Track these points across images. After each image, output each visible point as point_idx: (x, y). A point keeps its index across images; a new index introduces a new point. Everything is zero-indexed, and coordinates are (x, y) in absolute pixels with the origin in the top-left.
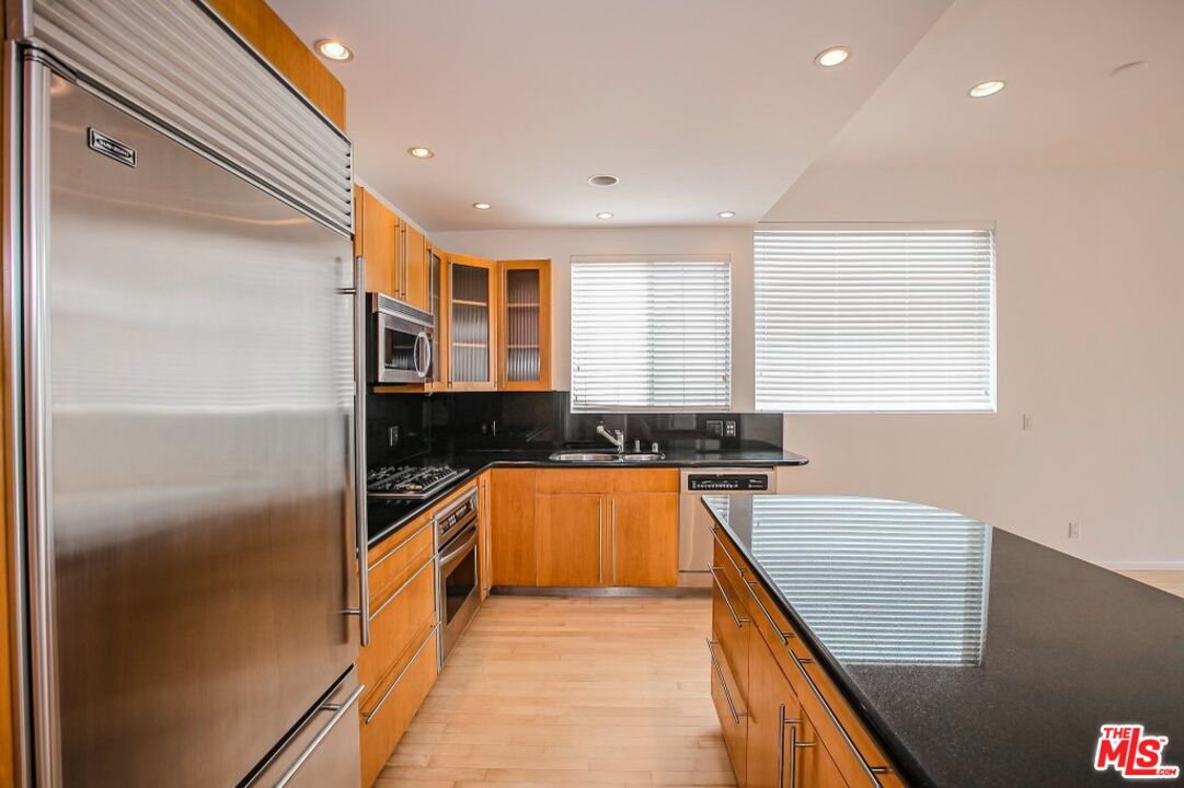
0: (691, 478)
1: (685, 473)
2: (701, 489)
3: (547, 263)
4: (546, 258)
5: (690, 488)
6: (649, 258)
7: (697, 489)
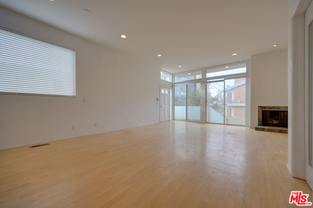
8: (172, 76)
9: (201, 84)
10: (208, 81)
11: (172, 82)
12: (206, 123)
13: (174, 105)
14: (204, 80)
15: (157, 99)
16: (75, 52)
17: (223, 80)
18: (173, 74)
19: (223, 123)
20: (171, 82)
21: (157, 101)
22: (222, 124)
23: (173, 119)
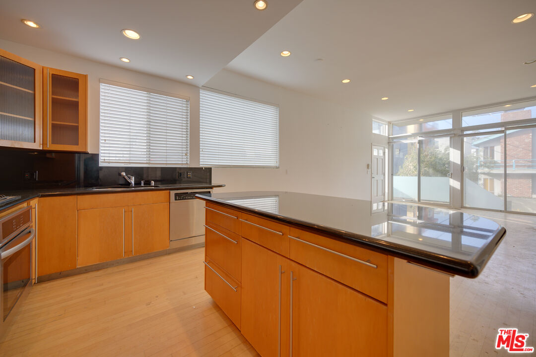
0: (176, 195)
1: (173, 193)
2: (180, 199)
3: (86, 77)
4: (85, 74)
5: (176, 199)
6: (149, 90)
7: (179, 200)
8: (389, 126)
9: (451, 138)
10: (466, 133)
11: (389, 136)
12: (462, 208)
13: (392, 174)
14: (458, 132)
15: (368, 165)
16: (278, 108)
17: (503, 131)
18: (389, 123)
19: (503, 209)
20: (387, 135)
21: (368, 168)
22: (501, 211)
23: (390, 199)
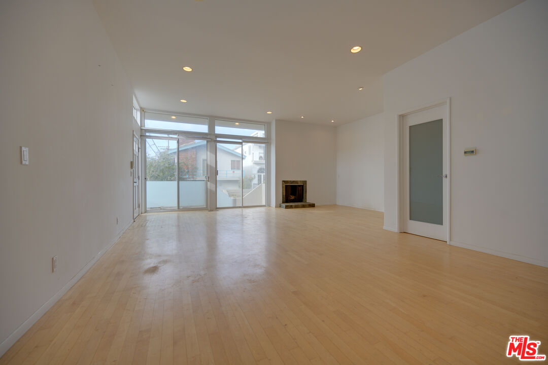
8: (141, 113)
9: (207, 142)
10: (218, 139)
11: (141, 126)
12: (215, 209)
13: (145, 179)
14: (213, 137)
15: (132, 163)
17: (240, 143)
18: (142, 110)
19: (241, 205)
21: (132, 167)
23: (143, 211)
